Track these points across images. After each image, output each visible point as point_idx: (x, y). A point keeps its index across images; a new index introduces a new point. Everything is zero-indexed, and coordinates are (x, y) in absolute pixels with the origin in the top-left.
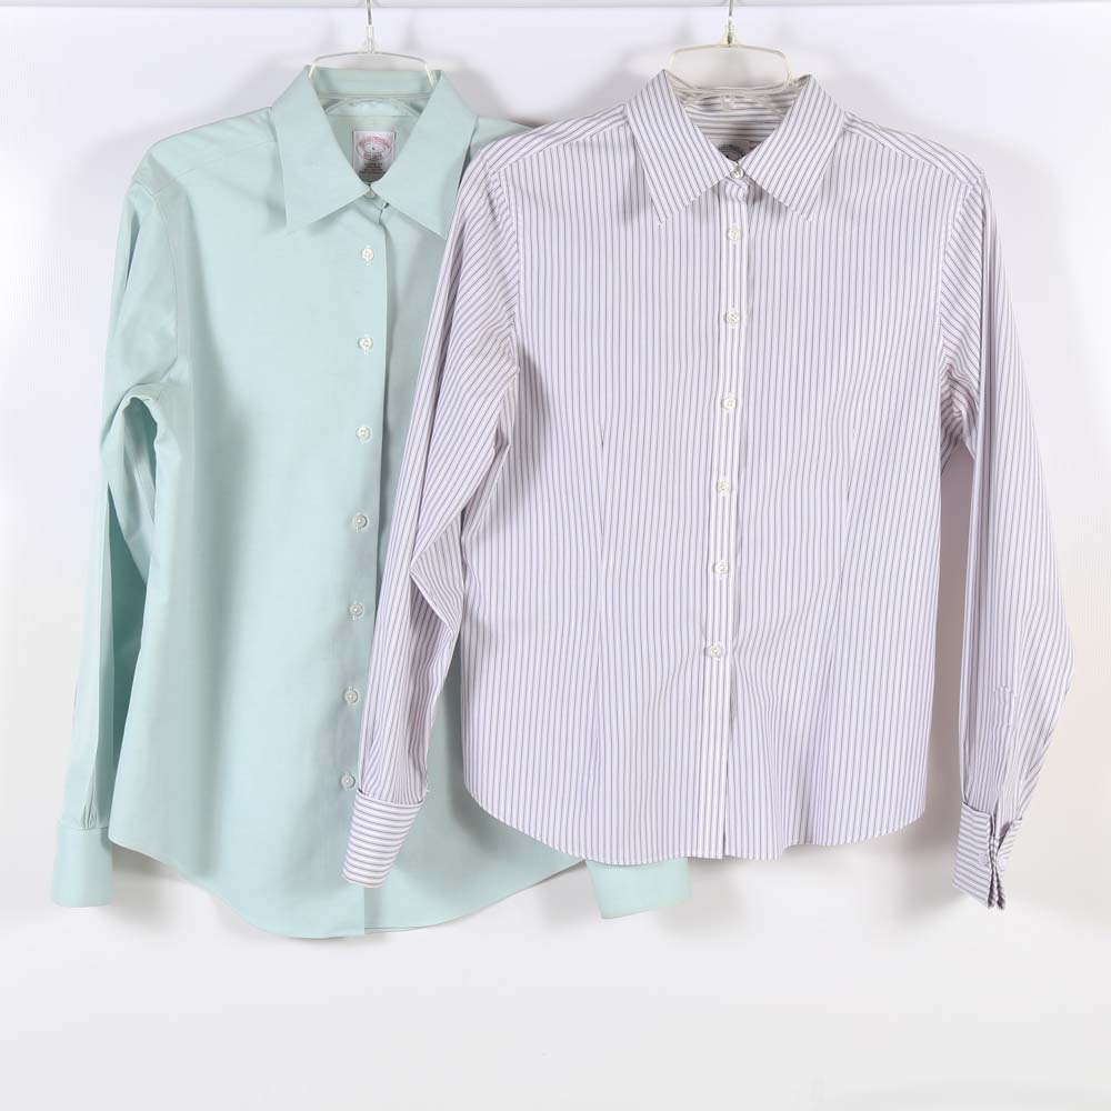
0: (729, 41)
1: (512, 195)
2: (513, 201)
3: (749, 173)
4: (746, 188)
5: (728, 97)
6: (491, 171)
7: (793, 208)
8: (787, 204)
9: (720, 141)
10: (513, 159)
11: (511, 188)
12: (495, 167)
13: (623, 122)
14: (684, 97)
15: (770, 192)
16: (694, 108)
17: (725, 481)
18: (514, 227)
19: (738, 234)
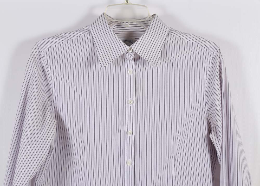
0: (127, 2)
1: (48, 59)
2: (49, 62)
3: (134, 50)
4: (133, 56)
5: (127, 22)
6: (41, 51)
7: (151, 62)
8: (149, 61)
9: (123, 39)
10: (49, 46)
11: (48, 57)
12: (42, 50)
13: (88, 32)
14: (111, 23)
15: (142, 57)
16: (114, 27)
17: (129, 161)
18: (50, 71)
19: (131, 72)
